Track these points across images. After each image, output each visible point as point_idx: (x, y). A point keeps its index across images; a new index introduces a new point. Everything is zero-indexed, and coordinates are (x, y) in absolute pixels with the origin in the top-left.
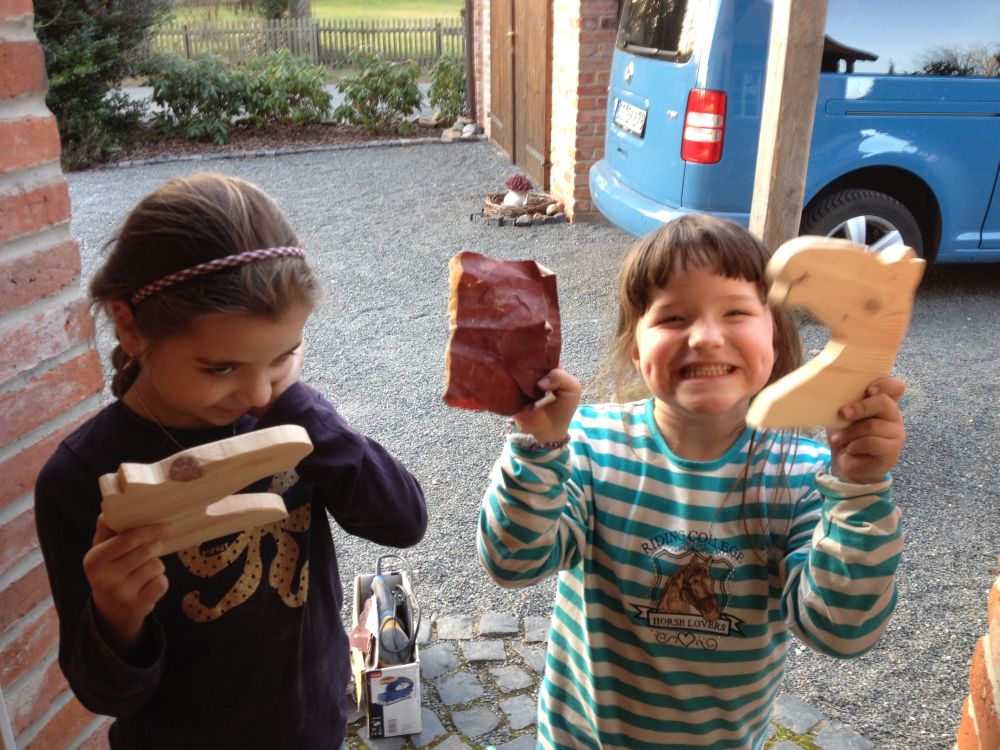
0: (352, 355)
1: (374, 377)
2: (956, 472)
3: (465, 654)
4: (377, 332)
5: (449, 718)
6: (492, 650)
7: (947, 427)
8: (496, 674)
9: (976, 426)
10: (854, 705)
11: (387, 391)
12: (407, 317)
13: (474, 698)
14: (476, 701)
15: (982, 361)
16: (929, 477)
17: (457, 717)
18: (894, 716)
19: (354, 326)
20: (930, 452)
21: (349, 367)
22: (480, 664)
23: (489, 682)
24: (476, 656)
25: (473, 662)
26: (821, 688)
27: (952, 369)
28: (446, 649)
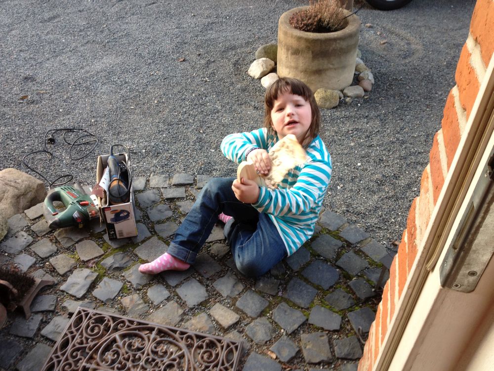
0: (112, 27)
1: (124, 41)
2: (434, 92)
3: (164, 195)
4: (126, 13)
5: (153, 228)
6: (179, 192)
7: (432, 67)
8: (180, 205)
9: (447, 66)
10: (364, 214)
11: (130, 49)
12: (144, 5)
13: (167, 217)
14: (168, 219)
15: (456, 30)
16: (419, 95)
17: (158, 227)
18: (383, 219)
19: (113, 10)
20: (422, 81)
21: (110, 35)
22: (171, 200)
23: (175, 209)
24: (170, 196)
25: (167, 199)
26: (348, 206)
27: (439, 35)
28: (154, 193)
